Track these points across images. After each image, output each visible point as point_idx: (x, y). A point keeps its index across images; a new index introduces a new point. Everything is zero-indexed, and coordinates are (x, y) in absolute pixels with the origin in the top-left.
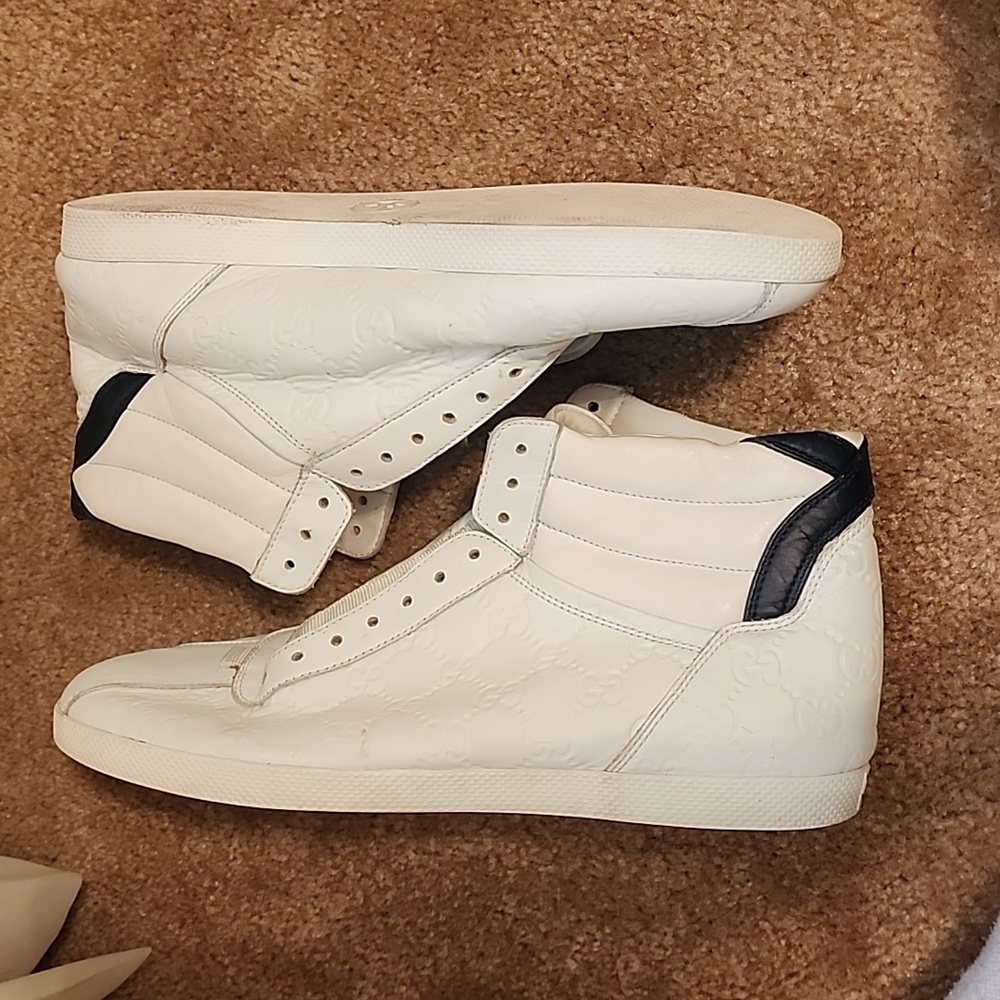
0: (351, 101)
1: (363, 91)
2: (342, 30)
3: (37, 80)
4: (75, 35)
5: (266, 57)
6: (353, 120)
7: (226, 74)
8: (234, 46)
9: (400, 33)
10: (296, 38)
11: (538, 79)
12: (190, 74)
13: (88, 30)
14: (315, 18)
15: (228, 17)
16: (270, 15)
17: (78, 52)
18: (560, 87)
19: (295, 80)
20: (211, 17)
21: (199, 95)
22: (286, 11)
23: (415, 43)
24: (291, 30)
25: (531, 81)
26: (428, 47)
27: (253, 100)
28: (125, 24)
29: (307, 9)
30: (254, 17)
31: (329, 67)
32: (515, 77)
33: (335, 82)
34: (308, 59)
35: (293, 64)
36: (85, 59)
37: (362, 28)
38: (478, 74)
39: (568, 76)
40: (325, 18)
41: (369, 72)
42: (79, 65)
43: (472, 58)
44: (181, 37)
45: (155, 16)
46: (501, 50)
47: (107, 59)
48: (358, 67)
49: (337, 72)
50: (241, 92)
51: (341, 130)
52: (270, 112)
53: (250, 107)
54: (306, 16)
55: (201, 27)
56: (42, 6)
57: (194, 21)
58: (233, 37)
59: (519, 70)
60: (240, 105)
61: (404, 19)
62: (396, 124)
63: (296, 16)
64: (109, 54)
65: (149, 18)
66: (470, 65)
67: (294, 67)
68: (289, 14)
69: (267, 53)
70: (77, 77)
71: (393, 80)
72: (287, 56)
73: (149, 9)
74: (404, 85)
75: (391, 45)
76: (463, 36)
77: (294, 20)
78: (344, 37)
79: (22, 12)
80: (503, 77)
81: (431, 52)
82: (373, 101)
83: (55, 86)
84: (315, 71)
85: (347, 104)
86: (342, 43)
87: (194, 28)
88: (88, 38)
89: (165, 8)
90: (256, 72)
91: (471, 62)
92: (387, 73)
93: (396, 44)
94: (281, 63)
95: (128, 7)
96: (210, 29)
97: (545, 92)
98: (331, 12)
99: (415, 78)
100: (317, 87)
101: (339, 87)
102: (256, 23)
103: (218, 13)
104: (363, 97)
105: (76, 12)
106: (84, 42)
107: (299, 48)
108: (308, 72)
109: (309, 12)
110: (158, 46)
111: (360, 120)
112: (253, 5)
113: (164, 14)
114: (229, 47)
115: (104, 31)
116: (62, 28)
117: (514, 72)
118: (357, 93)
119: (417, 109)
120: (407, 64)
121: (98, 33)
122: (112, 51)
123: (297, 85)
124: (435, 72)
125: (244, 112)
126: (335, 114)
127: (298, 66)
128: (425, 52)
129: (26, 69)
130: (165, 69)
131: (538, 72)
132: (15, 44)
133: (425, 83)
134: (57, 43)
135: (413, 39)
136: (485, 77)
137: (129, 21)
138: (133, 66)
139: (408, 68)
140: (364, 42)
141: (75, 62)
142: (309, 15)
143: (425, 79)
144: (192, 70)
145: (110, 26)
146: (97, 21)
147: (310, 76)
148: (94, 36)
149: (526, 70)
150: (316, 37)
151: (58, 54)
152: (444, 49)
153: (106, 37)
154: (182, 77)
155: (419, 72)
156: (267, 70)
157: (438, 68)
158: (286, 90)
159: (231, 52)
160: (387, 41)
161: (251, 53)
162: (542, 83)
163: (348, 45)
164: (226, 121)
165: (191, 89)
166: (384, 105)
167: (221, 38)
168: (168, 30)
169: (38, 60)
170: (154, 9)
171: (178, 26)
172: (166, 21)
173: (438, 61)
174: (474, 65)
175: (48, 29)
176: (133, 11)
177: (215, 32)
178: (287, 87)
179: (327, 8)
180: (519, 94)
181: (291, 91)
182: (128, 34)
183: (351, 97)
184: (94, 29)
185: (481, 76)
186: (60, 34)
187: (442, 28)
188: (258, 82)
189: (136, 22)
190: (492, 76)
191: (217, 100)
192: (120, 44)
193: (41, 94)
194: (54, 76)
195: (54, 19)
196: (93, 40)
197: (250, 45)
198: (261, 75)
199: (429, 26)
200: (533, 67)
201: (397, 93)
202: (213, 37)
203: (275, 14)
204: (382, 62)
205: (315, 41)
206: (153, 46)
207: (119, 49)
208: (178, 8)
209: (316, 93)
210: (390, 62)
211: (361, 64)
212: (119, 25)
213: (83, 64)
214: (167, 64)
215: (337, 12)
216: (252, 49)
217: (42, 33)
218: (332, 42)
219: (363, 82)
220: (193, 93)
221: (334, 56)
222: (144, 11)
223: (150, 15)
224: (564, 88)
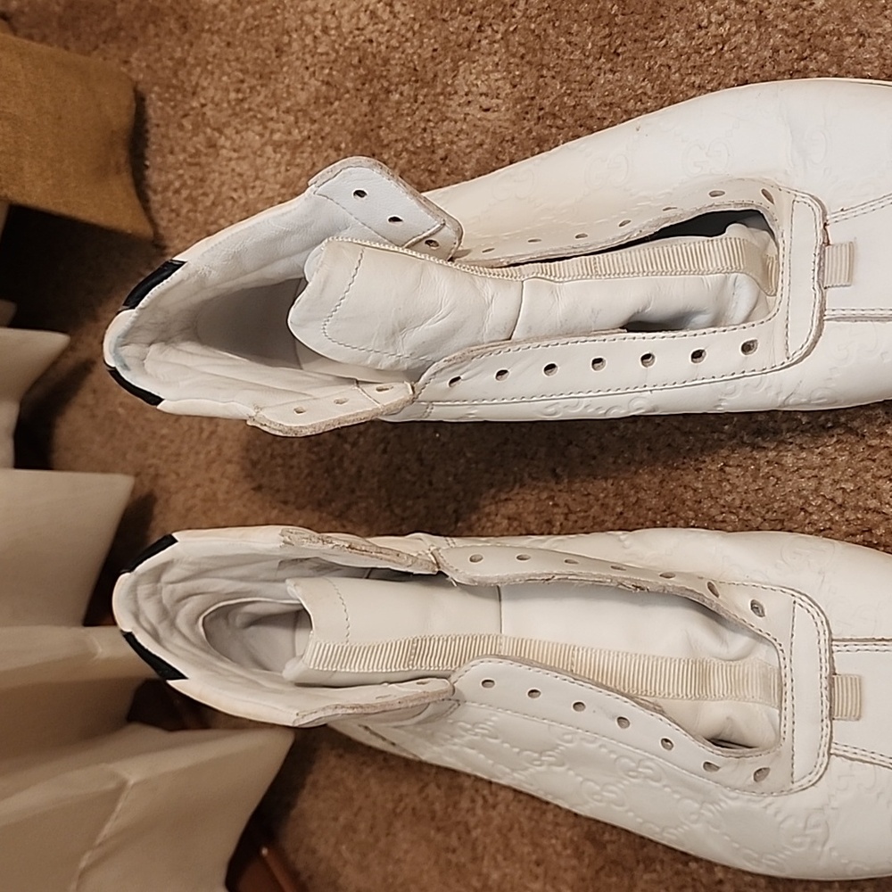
0: (541, 113)
1: (551, 99)
2: (520, 44)
3: (267, 186)
4: (290, 133)
5: (456, 97)
6: (547, 132)
7: (423, 125)
8: (425, 96)
9: (575, 27)
10: (480, 68)
11: (727, 25)
12: (392, 137)
13: (300, 124)
14: (492, 42)
15: (415, 70)
16: (450, 54)
17: (296, 147)
18: (754, 29)
19: (487, 110)
20: (400, 75)
21: (404, 154)
22: (465, 44)
23: (592, 32)
24: (474, 62)
25: (721, 30)
26: (607, 31)
27: (452, 143)
28: (329, 108)
29: (484, 35)
30: (437, 61)
31: (515, 86)
32: (703, 32)
33: (523, 99)
34: (494, 85)
35: (481, 95)
36: (302, 152)
37: (538, 36)
38: (664, 42)
39: (761, 12)
40: (502, 38)
41: (553, 77)
42: (298, 160)
43: (654, 27)
44: (377, 103)
45: (352, 92)
46: (682, 9)
47: (320, 147)
48: (542, 76)
49: (522, 88)
50: (439, 139)
51: (538, 146)
52: (468, 150)
53: (450, 150)
54: (484, 42)
55: (393, 87)
56: (259, 116)
57: (386, 84)
58: (422, 87)
59: (705, 23)
60: (441, 152)
61: (577, 11)
62: (589, 122)
63: (474, 47)
64: (320, 142)
65: (347, 96)
66: (652, 35)
67: (483, 97)
68: (469, 46)
69: (456, 93)
70: (298, 171)
71: (578, 78)
72: (474, 89)
73: (346, 87)
74: (590, 79)
75: (570, 43)
76: (639, 7)
77: (475, 50)
78: (522, 50)
79: (245, 126)
80: (689, 36)
81: (610, 35)
82: (563, 105)
83: (283, 186)
84: (503, 95)
85: (539, 118)
86: (522, 57)
87: (388, 92)
88: (300, 132)
89: (358, 82)
90: (449, 115)
91: (653, 32)
92: (571, 72)
93: (573, 39)
94: (470, 98)
95: (328, 91)
96: (401, 88)
97: (739, 39)
98: (506, 31)
99: (600, 68)
100: (508, 110)
101: (527, 102)
102: (440, 66)
103: (405, 69)
104: (553, 105)
105: (288, 111)
106: (299, 138)
107: (484, 77)
108: (497, 98)
109: (486, 38)
110: (360, 120)
111: (554, 130)
112: (435, 50)
113: (360, 87)
114: (421, 98)
115: (313, 122)
116: (279, 131)
117: (700, 27)
118: (546, 103)
119: (608, 100)
120: (588, 57)
121: (308, 125)
122: (322, 138)
123: (490, 115)
124: (618, 55)
125: (446, 158)
126: (530, 131)
127: (486, 95)
128: (605, 37)
129: (257, 178)
130: (369, 139)
131: (726, 19)
132: (244, 158)
133: (611, 70)
134: (277, 146)
135: (589, 29)
136: (670, 43)
137: (332, 104)
138: (343, 146)
139: (590, 60)
140: (543, 49)
141: (295, 159)
142: (487, 41)
143: (609, 65)
144: (392, 131)
145: (317, 115)
146: (305, 113)
147: (501, 101)
148: (305, 128)
149: (713, 20)
150: (496, 59)
151: (279, 156)
152: (623, 28)
153: (316, 126)
154: (385, 142)
155: (603, 60)
156: (459, 109)
157: (620, 50)
158: (479, 123)
159: (423, 103)
160: (564, 40)
161: (442, 97)
162: (733, 30)
163: (528, 58)
164: (431, 172)
165: (396, 151)
166: (574, 107)
167: (412, 94)
168: (365, 102)
169: (264, 167)
170: (349, 85)
171: (373, 94)
172: (363, 93)
173: (618, 42)
174: (656, 34)
175: (267, 135)
176: (333, 93)
177: (406, 89)
178: (480, 119)
179: (502, 28)
180: (713, 52)
181: (484, 122)
182: (333, 117)
183: (541, 109)
184: (305, 122)
185: (667, 43)
186: (277, 137)
187: (616, 7)
188: (453, 123)
189: (337, 103)
190: (678, 38)
191: (419, 154)
192: (327, 129)
193: (273, 198)
194: (280, 178)
195: (271, 125)
196: (305, 133)
197: (439, 90)
198: (454, 116)
199: (602, 9)
200: (719, 14)
201: (587, 90)
202: (405, 94)
203: (454, 52)
204: (564, 63)
205: (497, 64)
206: (355, 121)
207: (328, 134)
208: (370, 77)
209: (508, 117)
210: (572, 60)
211: (545, 72)
212: (324, 111)
213: (302, 158)
214: (371, 134)
215: (511, 29)
216: (442, 94)
217: (264, 140)
218: (512, 61)
219: (550, 90)
220: (398, 155)
221: (517, 73)
222: (342, 90)
223: (348, 92)
224: (759, 27)
